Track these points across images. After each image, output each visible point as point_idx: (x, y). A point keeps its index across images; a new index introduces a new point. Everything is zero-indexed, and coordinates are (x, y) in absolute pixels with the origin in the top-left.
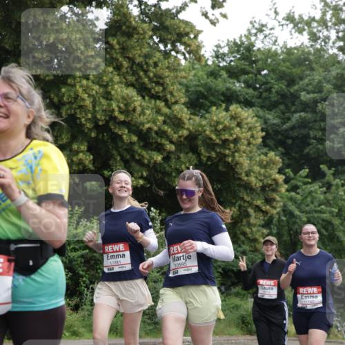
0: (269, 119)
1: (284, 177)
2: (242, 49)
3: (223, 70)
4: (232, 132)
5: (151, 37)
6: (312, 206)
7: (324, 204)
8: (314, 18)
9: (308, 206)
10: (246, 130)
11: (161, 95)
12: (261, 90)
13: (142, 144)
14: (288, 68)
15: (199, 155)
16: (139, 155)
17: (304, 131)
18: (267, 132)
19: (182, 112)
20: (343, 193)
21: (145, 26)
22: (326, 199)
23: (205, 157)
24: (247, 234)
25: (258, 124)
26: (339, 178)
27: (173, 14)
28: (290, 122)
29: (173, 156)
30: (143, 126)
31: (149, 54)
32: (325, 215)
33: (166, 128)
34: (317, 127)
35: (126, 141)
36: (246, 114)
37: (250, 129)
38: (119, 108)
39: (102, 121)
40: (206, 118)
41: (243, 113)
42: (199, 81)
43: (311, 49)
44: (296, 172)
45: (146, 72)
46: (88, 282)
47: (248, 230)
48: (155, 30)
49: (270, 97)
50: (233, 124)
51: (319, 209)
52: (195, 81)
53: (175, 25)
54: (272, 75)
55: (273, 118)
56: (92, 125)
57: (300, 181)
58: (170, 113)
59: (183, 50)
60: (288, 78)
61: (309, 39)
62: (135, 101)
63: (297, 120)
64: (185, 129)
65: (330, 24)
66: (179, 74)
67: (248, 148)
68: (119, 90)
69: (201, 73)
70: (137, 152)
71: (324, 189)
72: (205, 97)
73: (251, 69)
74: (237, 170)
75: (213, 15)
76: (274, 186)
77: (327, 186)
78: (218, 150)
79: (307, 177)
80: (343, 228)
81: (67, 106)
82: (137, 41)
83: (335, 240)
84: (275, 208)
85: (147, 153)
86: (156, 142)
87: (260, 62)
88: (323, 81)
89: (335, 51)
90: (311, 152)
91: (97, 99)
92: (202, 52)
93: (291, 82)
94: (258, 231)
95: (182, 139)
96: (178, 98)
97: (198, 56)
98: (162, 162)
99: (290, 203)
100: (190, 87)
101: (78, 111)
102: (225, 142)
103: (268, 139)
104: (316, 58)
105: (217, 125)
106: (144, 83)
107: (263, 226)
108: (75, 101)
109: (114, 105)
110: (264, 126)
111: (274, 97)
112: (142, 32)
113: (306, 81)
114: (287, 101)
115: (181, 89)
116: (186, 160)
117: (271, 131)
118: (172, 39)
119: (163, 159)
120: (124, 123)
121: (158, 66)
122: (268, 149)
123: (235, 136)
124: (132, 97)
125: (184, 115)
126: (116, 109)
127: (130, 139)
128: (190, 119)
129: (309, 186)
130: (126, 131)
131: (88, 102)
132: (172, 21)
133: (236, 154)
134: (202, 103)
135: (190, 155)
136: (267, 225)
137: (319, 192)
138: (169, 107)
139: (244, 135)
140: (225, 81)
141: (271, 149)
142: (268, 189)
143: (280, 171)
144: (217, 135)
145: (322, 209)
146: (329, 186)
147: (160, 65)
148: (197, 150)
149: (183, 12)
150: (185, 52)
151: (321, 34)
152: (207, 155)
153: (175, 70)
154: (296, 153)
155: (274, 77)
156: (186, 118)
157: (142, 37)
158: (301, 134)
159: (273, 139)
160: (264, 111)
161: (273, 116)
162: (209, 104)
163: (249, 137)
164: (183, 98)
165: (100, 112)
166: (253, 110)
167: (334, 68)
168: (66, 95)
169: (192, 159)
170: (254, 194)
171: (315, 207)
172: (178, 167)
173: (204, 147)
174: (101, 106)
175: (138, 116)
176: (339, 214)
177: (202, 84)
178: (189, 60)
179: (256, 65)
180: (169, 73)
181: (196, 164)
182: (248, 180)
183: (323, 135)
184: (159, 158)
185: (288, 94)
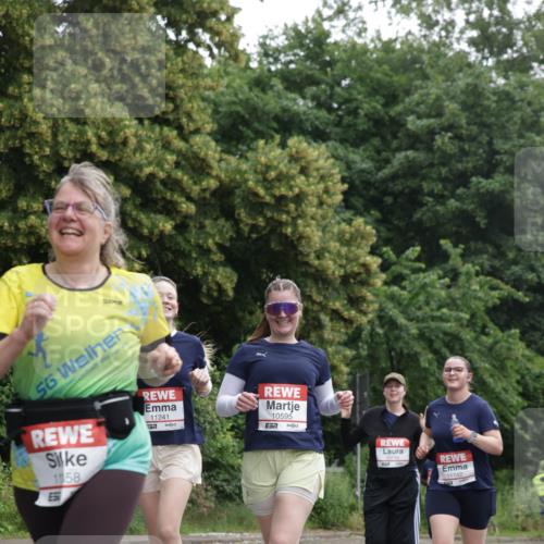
0: (354, 162)
1: (380, 261)
2: (308, 41)
3: (275, 76)
4: (292, 183)
6: (427, 309)
7: (447, 306)
9: (420, 308)
10: (316, 181)
11: (171, 117)
12: (340, 113)
13: (138, 201)
14: (387, 75)
15: (236, 222)
16: (134, 220)
17: (413, 183)
18: (352, 187)
19: (208, 148)
20: (477, 288)
22: (450, 297)
25: (336, 171)
26: (472, 262)
28: (389, 166)
29: (192, 224)
30: (141, 170)
32: (449, 325)
33: (179, 174)
34: (435, 176)
36: (316, 153)
37: (322, 178)
38: (99, 138)
39: (70, 160)
40: (246, 158)
41: (311, 150)
42: (236, 95)
43: (424, 43)
44: (399, 251)
48: (160, 5)
49: (355, 125)
50: (295, 170)
51: (438, 314)
52: (230, 95)
54: (359, 86)
55: (361, 159)
56: (52, 168)
57: (406, 267)
58: (187, 149)
59: (208, 42)
60: (385, 92)
61: (420, 25)
62: (125, 125)
63: (401, 163)
64: (213, 177)
66: (201, 83)
67: (320, 212)
69: (238, 81)
70: (130, 215)
71: (447, 280)
72: (247, 124)
73: (323, 77)
74: (301, 249)
76: (364, 276)
77: (451, 275)
79: (418, 259)
80: (478, 347)
81: (8, 134)
84: (365, 313)
85: (148, 217)
86: (164, 199)
87: (339, 65)
88: (444, 97)
89: (464, 46)
90: (424, 218)
91: (60, 122)
92: (241, 46)
93: (392, 99)
94: (337, 352)
95: (207, 195)
96: (200, 124)
97: (233, 52)
98: (174, 232)
99: (390, 305)
100: (220, 105)
101: (27, 142)
102: (281, 199)
103: (353, 195)
104: (430, 58)
105: (267, 172)
107: (346, 344)
108: (21, 126)
109: (90, 134)
110: (346, 174)
111: (363, 124)
112: (136, 7)
113: (416, 97)
114: (384, 131)
115: (205, 109)
116: (214, 230)
117: (357, 182)
118: (190, 21)
119: (176, 227)
120: (107, 165)
122: (352, 212)
123: (297, 190)
125: (210, 153)
126: (94, 140)
127: (119, 192)
128: (220, 160)
129: (422, 275)
131: (44, 128)
133: (300, 221)
134: (241, 132)
135: (222, 221)
136: (353, 341)
137: (438, 286)
138: (185, 139)
139: (313, 188)
140: (279, 97)
141: (358, 213)
142: (354, 281)
143: (374, 251)
144: (266, 189)
145: (443, 314)
146: (454, 275)
147: (169, 65)
148: (234, 213)
150: (212, 45)
151: (439, 17)
152: (250, 222)
153: (195, 75)
154: (400, 219)
155: (362, 89)
156: (214, 158)
158: (408, 187)
159: (361, 196)
160: (346, 148)
161: (362, 156)
162: (252, 135)
163: (321, 192)
164: (208, 123)
165: (66, 145)
166: (327, 146)
167: (461, 75)
168: (5, 114)
169: (225, 230)
170: (330, 290)
171: (432, 310)
172: (201, 241)
173: (245, 208)
174: (66, 135)
175: (131, 154)
176: (471, 323)
177: (241, 100)
178: (218, 58)
179: (332, 69)
180: (184, 80)
181: (231, 239)
182: (320, 264)
183: (445, 188)
184: (167, 226)
185: (387, 119)
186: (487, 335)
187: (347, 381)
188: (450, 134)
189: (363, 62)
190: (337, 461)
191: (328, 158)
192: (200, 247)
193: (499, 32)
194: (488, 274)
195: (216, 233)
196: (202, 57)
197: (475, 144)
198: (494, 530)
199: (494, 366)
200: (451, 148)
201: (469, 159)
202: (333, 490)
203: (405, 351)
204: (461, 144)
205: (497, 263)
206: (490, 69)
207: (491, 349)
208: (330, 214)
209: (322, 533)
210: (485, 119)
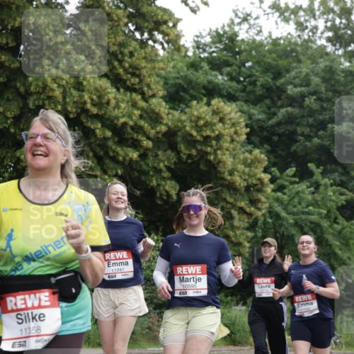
0: (253, 115)
1: (269, 176)
2: (224, 39)
3: (203, 61)
4: (214, 128)
5: (126, 25)
6: (299, 207)
7: (312, 205)
8: (301, 6)
9: (295, 207)
10: (229, 126)
11: (137, 87)
12: (245, 84)
13: (116, 139)
14: (275, 60)
15: (178, 152)
16: (114, 151)
17: (290, 128)
18: (252, 128)
19: (161, 106)
20: (331, 194)
21: (120, 12)
22: (314, 199)
23: (185, 154)
24: (230, 238)
25: (242, 120)
26: (328, 178)
28: (276, 117)
29: (150, 154)
30: (118, 120)
31: (124, 43)
32: (313, 217)
33: (142, 123)
34: (305, 123)
35: (99, 136)
36: (229, 109)
38: (92, 100)
39: (73, 113)
40: (185, 113)
41: (226, 107)
42: (179, 73)
43: (299, 40)
44: (282, 170)
45: (121, 62)
47: (231, 233)
48: (131, 17)
49: (254, 91)
50: (216, 120)
51: (307, 210)
52: (174, 73)
53: (152, 12)
54: (256, 67)
55: (258, 113)
57: (286, 180)
58: (147, 107)
59: (161, 40)
60: (274, 71)
61: (296, 29)
62: (108, 92)
63: (284, 115)
64: (163, 124)
65: (318, 13)
66: (157, 65)
67: (232, 146)
68: (92, 80)
69: (180, 64)
70: (111, 148)
71: (312, 189)
72: (185, 91)
73: (234, 61)
74: (219, 169)
75: (193, 2)
76: (259, 186)
77: (315, 186)
79: (294, 176)
80: (331, 231)
81: (35, 97)
82: (111, 28)
83: (324, 243)
84: (260, 209)
85: (123, 150)
86: (132, 138)
87: (244, 54)
88: (311, 74)
89: (323, 42)
90: (298, 150)
91: (67, 89)
92: (182, 42)
93: (278, 75)
94: (242, 234)
95: (160, 136)
96: (155, 91)
97: (177, 46)
98: (138, 159)
99: (276, 204)
100: (169, 80)
101: (47, 102)
102: (207, 138)
103: (252, 135)
104: (303, 49)
105: (198, 121)
106: (119, 74)
107: (248, 229)
108: (43, 92)
109: (86, 97)
110: (249, 122)
111: (259, 91)
112: (116, 18)
113: (293, 73)
114: (273, 95)
115: (159, 81)
117: (256, 127)
118: (150, 27)
119: (140, 156)
120: (97, 117)
121: (134, 56)
122: (252, 146)
123: (217, 132)
124: (106, 89)
125: (162, 109)
126: (89, 101)
127: (104, 134)
128: (168, 114)
129: (296, 186)
130: (99, 125)
131: (58, 93)
132: (149, 8)
133: (219, 152)
134: (182, 96)
135: (169, 152)
136: (252, 227)
137: (307, 192)
138: (146, 101)
139: (227, 131)
140: (206, 74)
141: (256, 146)
142: (252, 190)
143: (266, 170)
144: (198, 131)
145: (310, 210)
146: (317, 186)
147: (136, 54)
148: (177, 147)
150: (163, 42)
151: (308, 24)
152: (187, 152)
153: (152, 61)
154: (283, 150)
155: (259, 69)
156: (164, 113)
157: (116, 24)
158: (288, 130)
159: (258, 136)
160: (249, 105)
161: (258, 111)
162: (189, 98)
163: (232, 133)
164: (161, 91)
165: (71, 104)
166: (237, 105)
167: (322, 60)
168: (33, 84)
169: (171, 157)
170: (238, 195)
171: (303, 208)
172: (156, 165)
173: (184, 144)
174: (72, 98)
175: (112, 110)
176: (327, 216)
177: (182, 76)
178: (167, 50)
179: (240, 57)
180: (146, 64)
181: (175, 163)
182: (231, 179)
183: (311, 131)
184: (134, 155)
185: (274, 87)
186: (338, 223)
187: (248, 252)
188: (314, 97)
189: (260, 52)
190: (242, 302)
191: (237, 112)
192: (155, 168)
193: (346, 33)
194: (338, 185)
195: (165, 159)
196: (157, 49)
197: (330, 103)
198: (342, 347)
199: (342, 243)
200: (315, 106)
201: (326, 113)
202: (239, 321)
203: (286, 233)
204: (322, 103)
205: (344, 178)
206: (340, 56)
207: (340, 232)
209: (232, 348)
210: (336, 87)
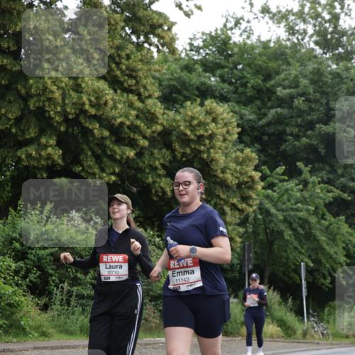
0: (245, 115)
1: (260, 174)
3: (197, 63)
4: (207, 127)
5: (123, 28)
6: (289, 204)
7: (300, 202)
9: (284, 203)
10: (222, 126)
11: (134, 88)
12: (237, 85)
13: (113, 138)
14: (265, 62)
15: (173, 151)
16: (111, 150)
17: (280, 128)
18: (243, 128)
19: (156, 106)
20: (319, 191)
21: (117, 17)
22: (302, 197)
23: (179, 153)
25: (234, 120)
26: (316, 176)
27: (146, 4)
28: (266, 117)
29: (146, 152)
30: (115, 120)
31: (121, 46)
32: (302, 213)
33: (139, 122)
34: (293, 123)
35: (97, 136)
36: (222, 110)
37: (226, 125)
38: (90, 101)
39: (72, 114)
40: (180, 113)
41: (219, 108)
42: (172, 75)
43: (288, 43)
44: (272, 169)
45: (118, 64)
46: (57, 281)
48: (127, 21)
49: (245, 93)
50: (209, 120)
51: (295, 207)
52: (169, 75)
53: (148, 16)
54: (248, 69)
55: (248, 113)
56: (61, 119)
57: (276, 179)
58: (144, 107)
59: (156, 43)
60: (264, 73)
62: (106, 93)
63: (273, 116)
64: (159, 124)
66: (152, 67)
67: (224, 144)
68: (90, 82)
69: (174, 66)
70: (108, 147)
71: (301, 186)
72: (179, 92)
73: (226, 64)
74: (212, 167)
75: (187, 6)
76: (250, 183)
77: (303, 183)
78: (193, 146)
79: (283, 174)
80: (319, 227)
81: (35, 99)
82: (109, 32)
83: (312, 239)
84: (251, 206)
85: (120, 148)
86: (129, 137)
87: (236, 56)
88: (300, 76)
90: (287, 149)
91: (67, 91)
92: (176, 45)
94: (234, 230)
95: (156, 135)
96: (151, 92)
97: (172, 49)
98: (135, 157)
99: (266, 201)
100: (163, 81)
101: (47, 104)
102: (200, 137)
103: (243, 135)
104: (292, 52)
105: (192, 121)
106: (116, 76)
107: (239, 225)
108: (44, 94)
109: (85, 99)
110: (240, 122)
111: (250, 92)
112: (113, 22)
113: (282, 76)
114: (263, 96)
115: (154, 83)
116: (160, 156)
117: (247, 127)
118: (145, 30)
119: (137, 154)
120: (95, 117)
121: (130, 58)
122: (243, 145)
123: (210, 132)
124: (104, 90)
125: (157, 109)
126: (87, 102)
127: (102, 134)
128: (164, 113)
129: (285, 183)
130: (97, 126)
131: (57, 95)
132: (145, 12)
133: (212, 151)
134: (176, 97)
135: (164, 150)
136: (243, 223)
137: (295, 190)
138: (143, 102)
139: (219, 130)
140: (200, 75)
141: (247, 146)
142: (244, 187)
143: (256, 168)
144: (191, 131)
145: (298, 207)
146: (305, 183)
147: (133, 57)
148: (171, 146)
149: (156, 2)
150: (159, 45)
151: (298, 28)
152: (181, 151)
153: (148, 63)
154: (273, 149)
155: (250, 71)
156: (160, 113)
157: (114, 28)
158: (277, 130)
159: (249, 135)
160: (240, 106)
161: (249, 111)
162: (183, 99)
163: (225, 132)
164: (156, 92)
165: (70, 106)
166: (229, 105)
167: (310, 63)
168: (34, 87)
169: (166, 155)
170: (230, 192)
171: (292, 205)
172: (151, 163)
173: (179, 142)
174: (71, 99)
175: (109, 111)
176: (315, 213)
177: (176, 78)
179: (232, 59)
180: (142, 66)
181: (170, 161)
182: (223, 177)
183: (300, 131)
184: (132, 154)
185: (265, 88)
186: (325, 219)
187: (239, 247)
188: (303, 98)
190: (234, 295)
191: (229, 112)
192: (150, 165)
194: (326, 183)
196: (152, 52)
197: (318, 104)
198: (329, 338)
199: (329, 238)
200: (304, 107)
201: (314, 113)
203: (275, 229)
204: (310, 104)
205: (331, 176)
206: (327, 59)
207: (327, 228)
208: (230, 146)
210: (324, 89)
